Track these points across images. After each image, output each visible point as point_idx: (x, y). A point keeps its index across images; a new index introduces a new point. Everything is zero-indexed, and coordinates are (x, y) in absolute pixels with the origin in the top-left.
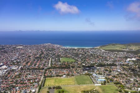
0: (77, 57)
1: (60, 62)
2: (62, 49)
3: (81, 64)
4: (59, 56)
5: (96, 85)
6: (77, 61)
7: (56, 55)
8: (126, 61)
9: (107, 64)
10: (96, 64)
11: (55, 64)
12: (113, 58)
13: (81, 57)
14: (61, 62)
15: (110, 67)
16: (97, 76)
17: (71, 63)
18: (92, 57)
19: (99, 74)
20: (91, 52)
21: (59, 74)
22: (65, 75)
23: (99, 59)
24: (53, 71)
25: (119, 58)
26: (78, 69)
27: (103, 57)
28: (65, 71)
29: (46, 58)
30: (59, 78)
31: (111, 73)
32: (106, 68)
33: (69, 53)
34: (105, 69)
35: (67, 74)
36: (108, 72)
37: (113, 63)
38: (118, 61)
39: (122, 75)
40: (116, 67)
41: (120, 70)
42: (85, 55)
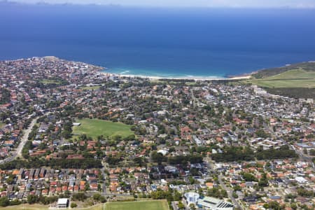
0: (144, 118)
1: (68, 136)
2: (95, 81)
3: (154, 148)
4: (72, 112)
6: (143, 133)
7: (62, 105)
9: (260, 149)
10: (214, 151)
11: (44, 146)
12: (292, 126)
13: (162, 118)
14: (73, 139)
15: (269, 165)
16: (201, 202)
17: (113, 145)
18: (205, 120)
19: (214, 193)
20: (208, 96)
21: (44, 194)
22: (67, 195)
23: (234, 129)
24: (23, 177)
26: (131, 170)
27: (250, 120)
28: (73, 180)
29: (14, 120)
31: (266, 189)
32: (249, 166)
33: (120, 101)
34: (242, 174)
35: (76, 191)
36: (254, 187)
37: (286, 148)
38: (307, 137)
39: (308, 201)
40: (290, 166)
41: (306, 176)
42: (180, 110)
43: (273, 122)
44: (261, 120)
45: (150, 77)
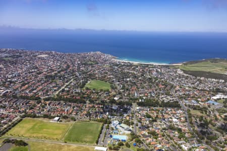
0: (119, 82)
4: (91, 76)
5: (97, 148)
7: (89, 73)
8: (208, 100)
9: (163, 102)
10: (140, 100)
12: (186, 91)
13: (127, 82)
15: (163, 110)
16: (118, 127)
17: (98, 93)
18: (146, 84)
19: (127, 123)
20: (154, 73)
25: (201, 90)
28: (68, 109)
30: (46, 120)
31: (155, 123)
32: (153, 110)
33: (114, 73)
35: (65, 114)
36: (149, 121)
37: (177, 102)
38: (192, 97)
39: (173, 133)
40: (174, 112)
41: (179, 119)
42: (138, 79)
43: (178, 88)
44: (172, 87)
45: (134, 62)
